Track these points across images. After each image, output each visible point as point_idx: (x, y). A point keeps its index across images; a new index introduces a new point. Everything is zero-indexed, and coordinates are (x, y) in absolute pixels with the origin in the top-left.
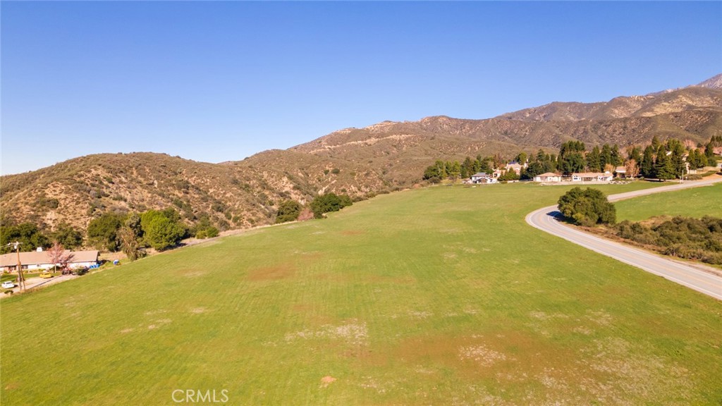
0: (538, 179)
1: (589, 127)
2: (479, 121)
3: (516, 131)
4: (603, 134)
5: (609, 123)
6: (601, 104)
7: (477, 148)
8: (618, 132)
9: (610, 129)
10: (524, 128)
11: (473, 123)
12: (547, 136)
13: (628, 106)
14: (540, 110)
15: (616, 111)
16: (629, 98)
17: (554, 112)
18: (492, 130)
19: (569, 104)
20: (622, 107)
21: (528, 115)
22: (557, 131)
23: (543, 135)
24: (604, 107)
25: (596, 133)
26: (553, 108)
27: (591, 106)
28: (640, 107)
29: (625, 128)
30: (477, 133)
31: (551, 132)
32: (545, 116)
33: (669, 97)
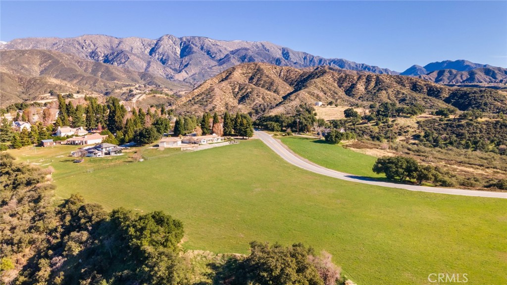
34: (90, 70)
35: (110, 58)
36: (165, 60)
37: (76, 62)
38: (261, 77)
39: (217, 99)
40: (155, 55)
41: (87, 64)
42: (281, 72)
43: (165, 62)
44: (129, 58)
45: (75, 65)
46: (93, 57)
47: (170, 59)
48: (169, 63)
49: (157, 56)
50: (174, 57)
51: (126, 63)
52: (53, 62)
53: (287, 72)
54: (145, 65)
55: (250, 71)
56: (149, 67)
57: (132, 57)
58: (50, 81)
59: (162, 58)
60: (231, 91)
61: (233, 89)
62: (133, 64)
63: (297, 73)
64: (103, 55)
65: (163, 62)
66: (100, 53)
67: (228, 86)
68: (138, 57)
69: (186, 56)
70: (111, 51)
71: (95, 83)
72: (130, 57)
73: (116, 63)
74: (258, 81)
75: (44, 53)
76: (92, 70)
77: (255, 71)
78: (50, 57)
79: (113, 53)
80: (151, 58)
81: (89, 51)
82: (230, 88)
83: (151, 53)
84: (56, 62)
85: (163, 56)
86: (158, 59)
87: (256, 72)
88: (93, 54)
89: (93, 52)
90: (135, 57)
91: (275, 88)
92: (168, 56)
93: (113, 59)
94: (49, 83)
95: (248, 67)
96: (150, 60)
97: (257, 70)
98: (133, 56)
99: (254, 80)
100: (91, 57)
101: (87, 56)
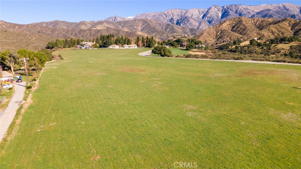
0: (111, 47)
1: (77, 32)
2: (23, 25)
3: (44, 31)
4: (83, 35)
5: (84, 31)
6: (76, 23)
7: (34, 38)
8: (88, 35)
9: (85, 33)
10: (48, 30)
11: (21, 26)
12: (60, 35)
13: (86, 25)
14: (51, 23)
15: (83, 27)
16: (86, 22)
17: (57, 25)
18: (32, 30)
19: (63, 22)
20: (84, 25)
21: (44, 25)
22: (64, 33)
23: (58, 34)
24: (78, 25)
25: (80, 34)
26: (56, 23)
27: (72, 23)
28: (91, 26)
29: (90, 33)
31: (61, 33)
32: (53, 26)
33: (101, 23)
34: (164, 28)
35: (180, 21)
36: (211, 21)
37: (158, 24)
38: (239, 26)
39: (201, 38)
40: (205, 19)
41: (163, 25)
42: (257, 22)
43: (211, 22)
44: (189, 21)
45: (157, 26)
46: (171, 22)
47: (214, 20)
48: (213, 23)
49: (206, 19)
50: (217, 19)
51: (187, 24)
52: (147, 25)
53: (262, 22)
54: (198, 24)
55: (234, 22)
56: (200, 25)
57: (191, 20)
58: (138, 33)
59: (209, 20)
60: (215, 35)
61: (217, 33)
62: (191, 24)
63: (268, 22)
64: (176, 20)
65: (210, 22)
66: (174, 19)
67: (214, 32)
68: (195, 20)
69: (224, 17)
70: (181, 18)
71: (163, 34)
72: (190, 20)
73: (182, 24)
74: (237, 28)
75: (144, 20)
76: (165, 28)
77: (238, 22)
78: (146, 22)
79: (181, 19)
80: (202, 20)
81: (170, 18)
82: (215, 32)
83: (203, 18)
84: (148, 24)
85: (210, 19)
86: (207, 21)
88: (171, 20)
89: (171, 19)
90: (193, 20)
91: (245, 32)
92: (213, 19)
93: (181, 22)
94: (137, 34)
95: (234, 20)
96: (202, 21)
97: (239, 21)
98: (192, 20)
99: (235, 28)
100: (170, 21)
101: (168, 21)
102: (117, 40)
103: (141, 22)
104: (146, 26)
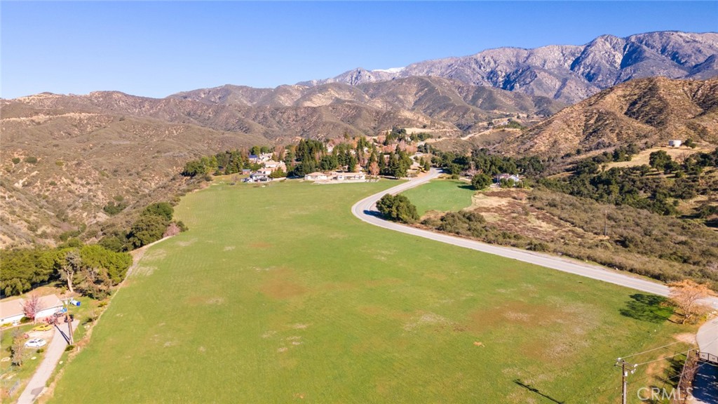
0: (309, 178)
1: (267, 113)
2: (159, 101)
3: (199, 112)
4: (280, 121)
5: (283, 111)
6: (269, 90)
7: (175, 132)
8: (291, 119)
9: (285, 116)
10: (207, 110)
11: (154, 102)
12: (232, 120)
13: (291, 94)
14: (216, 91)
15: (282, 98)
16: (290, 86)
17: (229, 95)
18: (175, 110)
19: (241, 87)
20: (287, 95)
21: (203, 96)
22: (239, 115)
23: (227, 119)
24: (272, 94)
25: (274, 118)
26: (226, 91)
27: (260, 91)
28: (300, 96)
29: (297, 115)
30: (160, 113)
31: (234, 116)
32: (220, 98)
33: (323, 88)
34: (470, 97)
35: (512, 78)
36: (594, 74)
37: (456, 87)
38: (649, 100)
39: (544, 135)
40: (579, 69)
41: (468, 90)
42: (698, 90)
43: (593, 78)
44: (536, 76)
45: (454, 92)
46: (491, 79)
47: (602, 72)
48: (599, 79)
49: (582, 70)
50: (609, 69)
51: (531, 83)
52: (429, 90)
53: (711, 88)
54: (558, 84)
55: (637, 91)
56: (564, 87)
57: (541, 75)
58: (403, 114)
59: (589, 72)
60: (583, 124)
61: (587, 121)
62: (540, 84)
64: (504, 74)
65: (590, 78)
66: (500, 73)
67: (581, 117)
68: (550, 74)
69: (629, 65)
70: (515, 69)
71: (464, 114)
72: (538, 75)
73: (518, 85)
74: (642, 107)
75: (422, 80)
76: (473, 97)
77: (646, 90)
78: (427, 84)
79: (517, 71)
80: (570, 74)
81: (488, 70)
82: (584, 118)
83: (572, 67)
84: (432, 90)
85: (591, 69)
86: (583, 74)
87: (645, 93)
88: (492, 75)
89: (491, 72)
90: (546, 74)
91: (663, 117)
92: (599, 69)
93: (515, 79)
94: (399, 117)
95: (636, 86)
96: (568, 76)
97: (650, 89)
98: (542, 73)
99: (637, 105)
100: (488, 78)
101: (483, 78)
102: (326, 161)
103: (414, 83)
104: (425, 95)
